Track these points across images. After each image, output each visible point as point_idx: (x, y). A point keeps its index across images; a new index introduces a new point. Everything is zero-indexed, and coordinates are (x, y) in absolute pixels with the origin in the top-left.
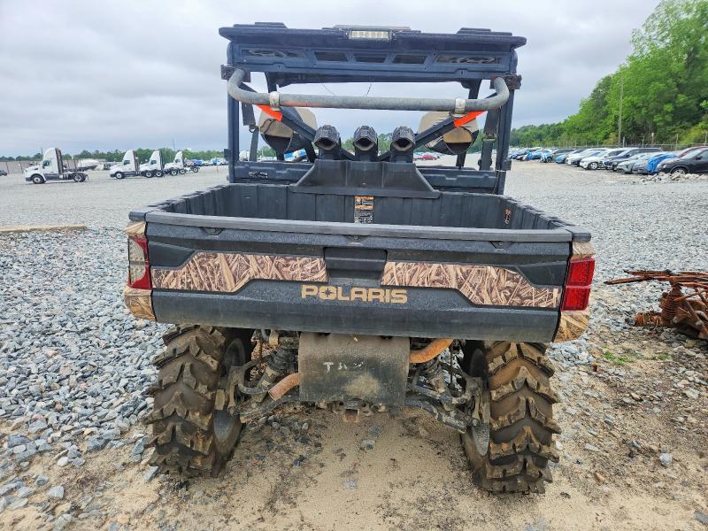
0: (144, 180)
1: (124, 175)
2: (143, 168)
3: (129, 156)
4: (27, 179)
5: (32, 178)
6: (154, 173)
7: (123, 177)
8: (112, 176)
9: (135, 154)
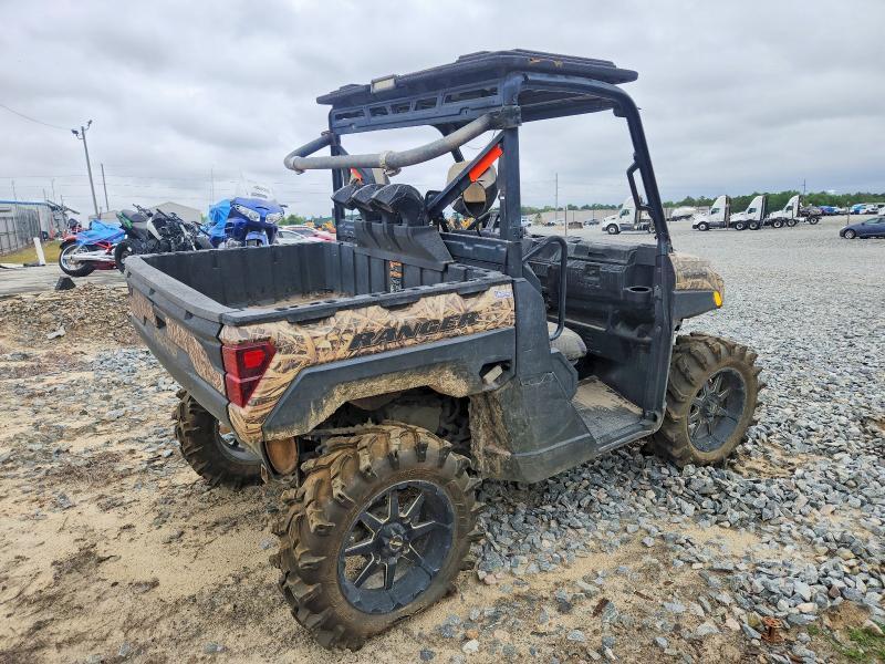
0: (731, 234)
1: (708, 227)
2: (735, 217)
3: (720, 204)
4: (604, 229)
5: (607, 229)
6: (746, 225)
7: (707, 229)
8: (695, 227)
9: (728, 200)
